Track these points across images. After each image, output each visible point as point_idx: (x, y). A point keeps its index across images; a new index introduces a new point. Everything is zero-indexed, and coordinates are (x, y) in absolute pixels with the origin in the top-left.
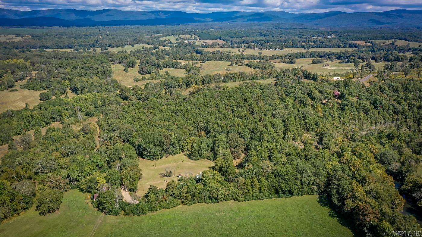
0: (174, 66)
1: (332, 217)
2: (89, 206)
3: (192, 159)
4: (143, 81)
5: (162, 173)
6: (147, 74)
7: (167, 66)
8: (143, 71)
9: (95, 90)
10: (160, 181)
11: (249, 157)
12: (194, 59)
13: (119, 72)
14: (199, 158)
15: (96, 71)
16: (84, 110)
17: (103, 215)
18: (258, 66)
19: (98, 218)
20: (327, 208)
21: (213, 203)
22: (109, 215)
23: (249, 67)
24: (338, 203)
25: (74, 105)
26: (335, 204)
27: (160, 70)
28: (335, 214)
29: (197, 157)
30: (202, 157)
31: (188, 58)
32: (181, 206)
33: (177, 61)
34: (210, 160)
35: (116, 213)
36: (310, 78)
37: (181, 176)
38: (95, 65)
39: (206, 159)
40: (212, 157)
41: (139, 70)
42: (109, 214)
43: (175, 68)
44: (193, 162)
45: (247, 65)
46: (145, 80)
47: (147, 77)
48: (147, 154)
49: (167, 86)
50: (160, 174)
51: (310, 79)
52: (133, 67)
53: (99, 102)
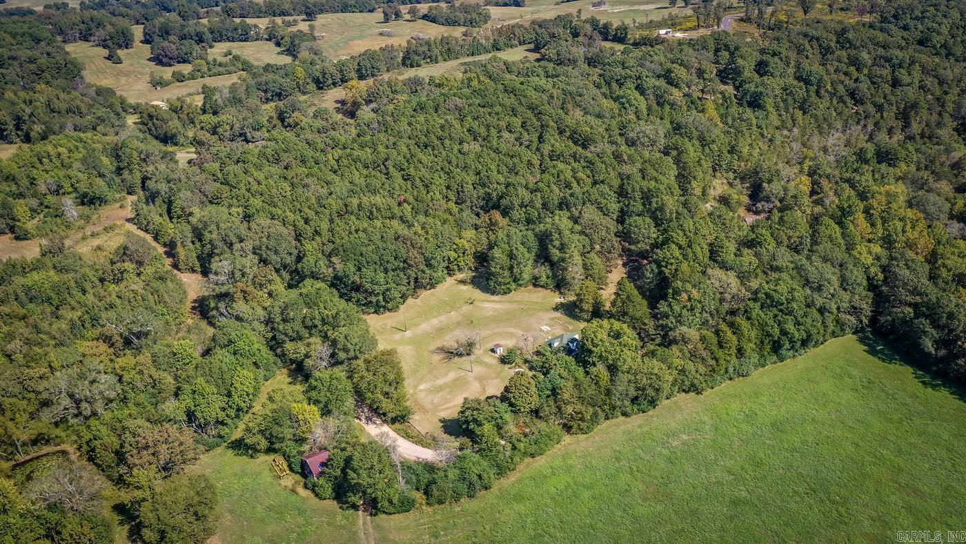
0: (241, 35)
1: (933, 389)
2: (304, 499)
3: (493, 293)
4: (178, 84)
5: (438, 349)
6: (179, 62)
7: (221, 36)
8: (166, 56)
9: (70, 126)
10: (452, 376)
11: (666, 267)
12: (278, 12)
13: (96, 66)
14: (513, 286)
15: (32, 66)
16: (71, 190)
17: (364, 519)
18: (453, 18)
19: (356, 532)
20: (901, 365)
21: (644, 412)
22: (383, 516)
23: (431, 21)
24: (936, 350)
25: (34, 179)
26: (930, 354)
27: (209, 50)
28: (934, 379)
29: (508, 283)
30: (520, 282)
31: (261, 12)
32: (567, 439)
33: (245, 22)
34: (542, 287)
35: (406, 505)
36: (610, 38)
37: (502, 349)
38: (19, 49)
39: (531, 287)
40: (548, 278)
41: (152, 53)
42: (386, 513)
43: (245, 41)
44: (500, 302)
45: (425, 17)
46: (182, 81)
47: (185, 72)
48: (366, 299)
49: (266, 91)
50: (433, 352)
51: (610, 40)
52: (127, 48)
53: (106, 160)
